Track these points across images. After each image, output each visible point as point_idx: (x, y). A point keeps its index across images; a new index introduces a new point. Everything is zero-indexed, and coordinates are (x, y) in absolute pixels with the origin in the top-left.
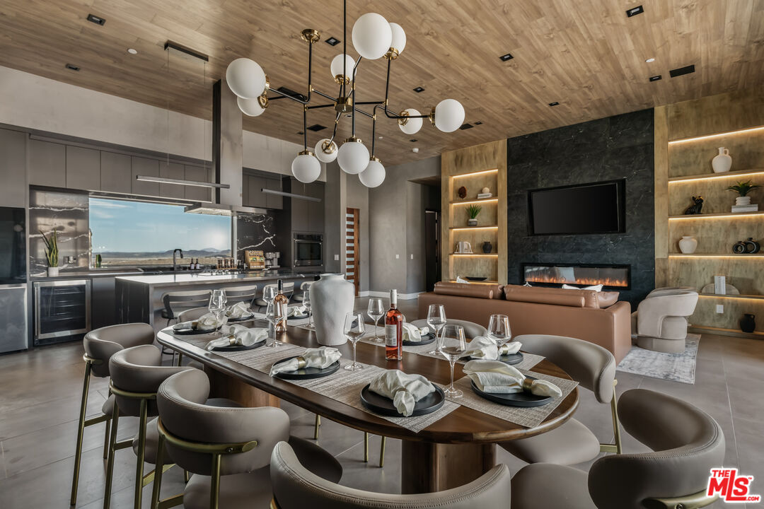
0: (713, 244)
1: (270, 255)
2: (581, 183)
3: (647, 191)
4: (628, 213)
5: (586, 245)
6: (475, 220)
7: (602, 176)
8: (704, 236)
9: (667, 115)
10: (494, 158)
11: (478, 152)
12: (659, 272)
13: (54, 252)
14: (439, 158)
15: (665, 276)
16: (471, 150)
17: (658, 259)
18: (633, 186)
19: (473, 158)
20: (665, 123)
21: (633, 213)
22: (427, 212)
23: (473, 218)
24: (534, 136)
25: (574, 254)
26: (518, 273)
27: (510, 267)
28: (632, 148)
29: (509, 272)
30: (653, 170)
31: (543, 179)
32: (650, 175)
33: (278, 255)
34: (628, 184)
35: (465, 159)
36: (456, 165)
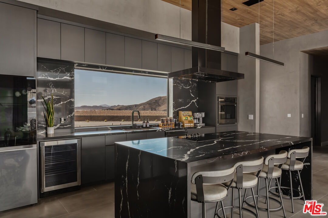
1: (198, 115)
13: (52, 115)
33: (203, 115)
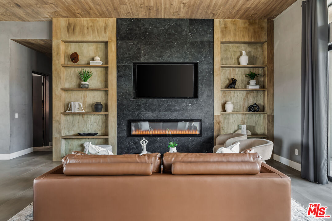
0: (239, 106)
2: (171, 61)
3: (210, 72)
4: (199, 85)
5: (174, 106)
6: (87, 83)
7: (184, 59)
8: (234, 102)
9: (220, 25)
10: (105, 32)
11: (90, 24)
12: (216, 124)
14: (50, 23)
15: (219, 126)
16: (84, 21)
17: (215, 115)
18: (202, 67)
19: (86, 28)
20: (219, 30)
21: (202, 85)
22: (34, 75)
23: (85, 81)
24: (138, 20)
25: (166, 113)
26: (125, 128)
27: (119, 123)
28: (202, 43)
29: (118, 128)
30: (213, 59)
31: (145, 55)
32: (211, 62)
34: (199, 66)
35: (78, 28)
36: (68, 31)
